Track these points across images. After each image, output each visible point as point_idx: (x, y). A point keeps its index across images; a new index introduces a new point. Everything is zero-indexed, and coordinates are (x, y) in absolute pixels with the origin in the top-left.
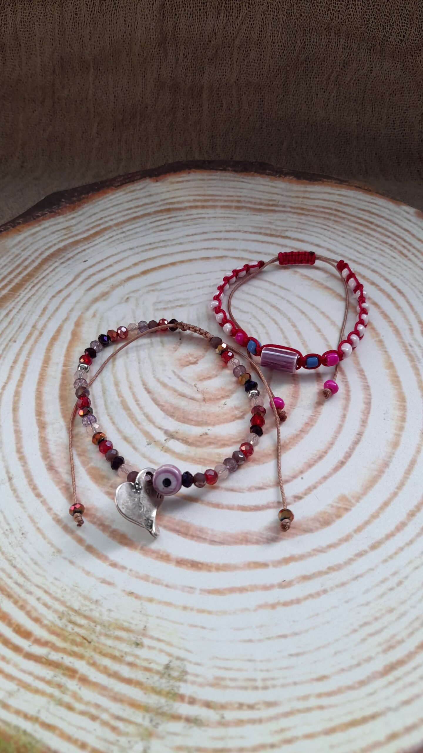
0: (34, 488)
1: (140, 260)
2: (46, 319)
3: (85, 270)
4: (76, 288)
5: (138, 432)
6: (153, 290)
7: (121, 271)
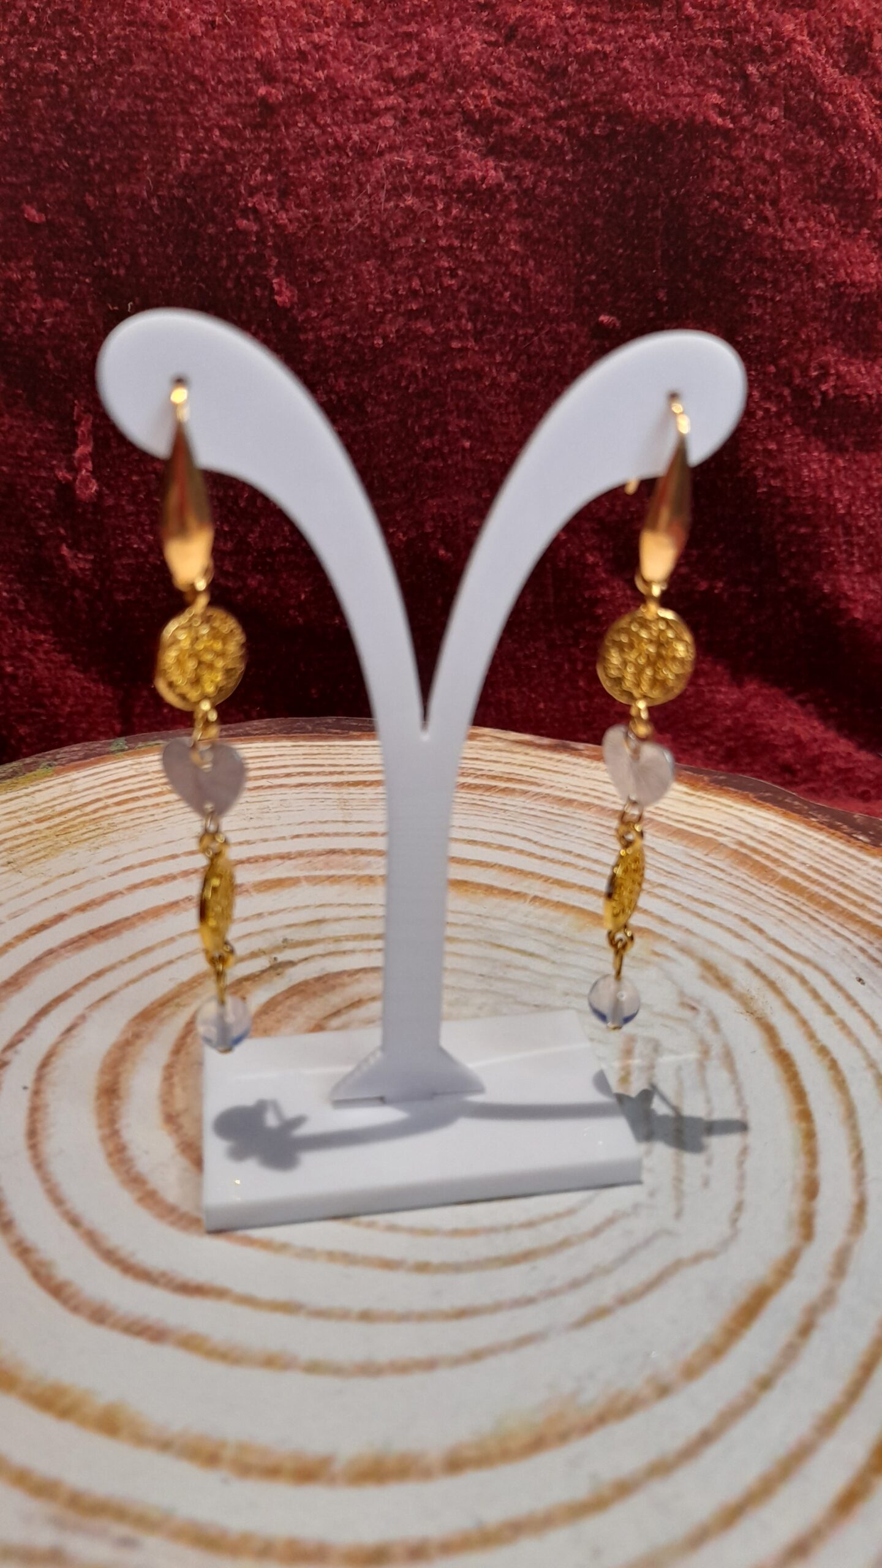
0: (311, 835)
1: (843, 1063)
2: (676, 901)
3: (826, 974)
4: (761, 950)
5: (321, 936)
6: (706, 1052)
7: (804, 1023)
